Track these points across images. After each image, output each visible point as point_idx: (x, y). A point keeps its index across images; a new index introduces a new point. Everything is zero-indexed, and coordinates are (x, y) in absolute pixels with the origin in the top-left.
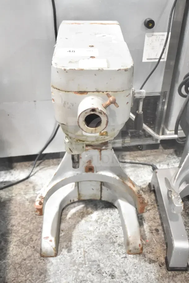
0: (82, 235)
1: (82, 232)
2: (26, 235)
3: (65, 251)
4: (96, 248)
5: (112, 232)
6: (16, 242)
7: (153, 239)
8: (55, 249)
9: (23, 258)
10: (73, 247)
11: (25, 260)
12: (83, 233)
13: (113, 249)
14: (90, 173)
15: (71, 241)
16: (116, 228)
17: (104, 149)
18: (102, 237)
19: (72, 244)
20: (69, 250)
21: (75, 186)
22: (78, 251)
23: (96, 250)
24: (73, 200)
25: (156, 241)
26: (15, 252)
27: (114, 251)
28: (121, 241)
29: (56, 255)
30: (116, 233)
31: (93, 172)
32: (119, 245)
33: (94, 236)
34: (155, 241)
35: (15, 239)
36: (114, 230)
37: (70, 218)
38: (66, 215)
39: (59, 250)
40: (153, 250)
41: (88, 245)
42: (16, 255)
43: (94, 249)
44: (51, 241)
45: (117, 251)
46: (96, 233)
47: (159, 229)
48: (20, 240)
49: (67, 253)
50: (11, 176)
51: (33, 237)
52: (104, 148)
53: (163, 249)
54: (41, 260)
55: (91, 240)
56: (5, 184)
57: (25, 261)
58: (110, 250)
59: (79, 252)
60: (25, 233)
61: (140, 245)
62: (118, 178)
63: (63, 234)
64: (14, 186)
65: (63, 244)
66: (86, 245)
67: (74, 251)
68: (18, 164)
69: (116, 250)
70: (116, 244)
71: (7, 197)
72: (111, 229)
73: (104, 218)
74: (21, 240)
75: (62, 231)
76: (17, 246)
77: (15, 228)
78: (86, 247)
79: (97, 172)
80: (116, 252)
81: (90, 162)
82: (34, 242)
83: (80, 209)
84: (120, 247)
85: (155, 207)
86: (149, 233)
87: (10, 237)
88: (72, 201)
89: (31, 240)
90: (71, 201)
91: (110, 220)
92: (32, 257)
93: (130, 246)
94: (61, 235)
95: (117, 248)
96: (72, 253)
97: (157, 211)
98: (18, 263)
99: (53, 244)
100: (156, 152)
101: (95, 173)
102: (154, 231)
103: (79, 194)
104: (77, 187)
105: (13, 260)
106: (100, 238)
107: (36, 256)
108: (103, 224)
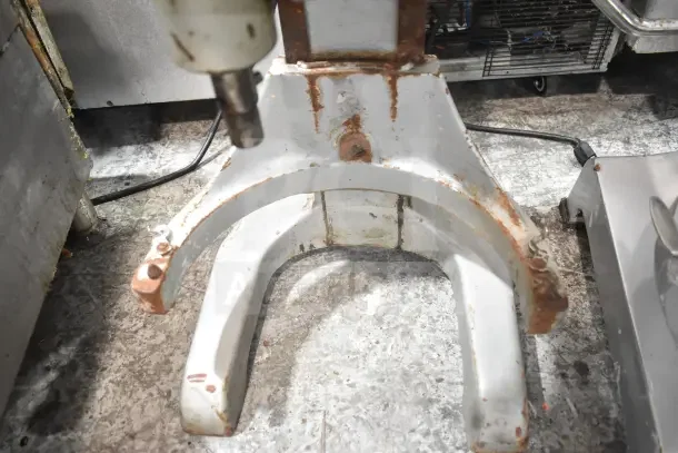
0: (328, 364)
1: (327, 355)
2: (153, 348)
3: (261, 419)
4: (364, 417)
5: (425, 361)
6: (118, 371)
7: (568, 400)
8: (224, 416)
9: (127, 429)
10: (290, 406)
11: (132, 437)
12: (329, 359)
13: (425, 426)
14: (359, 165)
15: (286, 383)
16: (440, 349)
17: (406, 74)
18: (391, 377)
19: (289, 394)
20: (277, 418)
21: (315, 204)
22: (304, 421)
23: (365, 423)
24: (312, 246)
25: (578, 411)
26: (108, 405)
27: (427, 434)
28: (455, 399)
29: (231, 431)
30: (439, 368)
31: (369, 161)
32: (446, 413)
33: (366, 372)
34: (573, 409)
35: (120, 362)
36: (435, 356)
37: (296, 302)
38: (287, 291)
40: (563, 442)
41: (342, 404)
42: (109, 419)
43: (357, 418)
44: (211, 389)
45: (437, 433)
46: (372, 362)
47: (590, 365)
48: (132, 364)
49: (267, 427)
50: (149, 160)
51: (171, 359)
52: (406, 68)
53: (601, 443)
54: (181, 442)
55: (352, 386)
56: (127, 184)
57: (131, 443)
58: (413, 431)
59: (309, 426)
60: (153, 342)
61: (518, 431)
62: (456, 186)
63: (266, 355)
64: (152, 191)
65: (259, 391)
66: (333, 402)
67: (292, 422)
68: (178, 126)
69: (432, 430)
70: (434, 409)
71: (124, 223)
72: (425, 350)
73: (405, 309)
74: (137, 367)
75: (266, 344)
76: (118, 384)
77: (125, 324)
78: (333, 411)
79: (381, 160)
80: (431, 439)
81: (354, 122)
82: (171, 375)
83: (332, 275)
84: (447, 422)
85: (579, 284)
86: (553, 377)
87: (107, 353)
88: (307, 249)
89: (167, 367)
90: (302, 247)
91: (423, 319)
92: (158, 431)
93: (483, 430)
94: (258, 359)
95: (438, 425)
96: (284, 428)
97: (584, 297)
98: (110, 447)
99: (218, 400)
100: (588, 100)
101: (375, 164)
102: (571, 372)
103: (329, 229)
104: (320, 206)
105: (99, 432)
106: (383, 380)
107: (170, 429)
108: (401, 330)
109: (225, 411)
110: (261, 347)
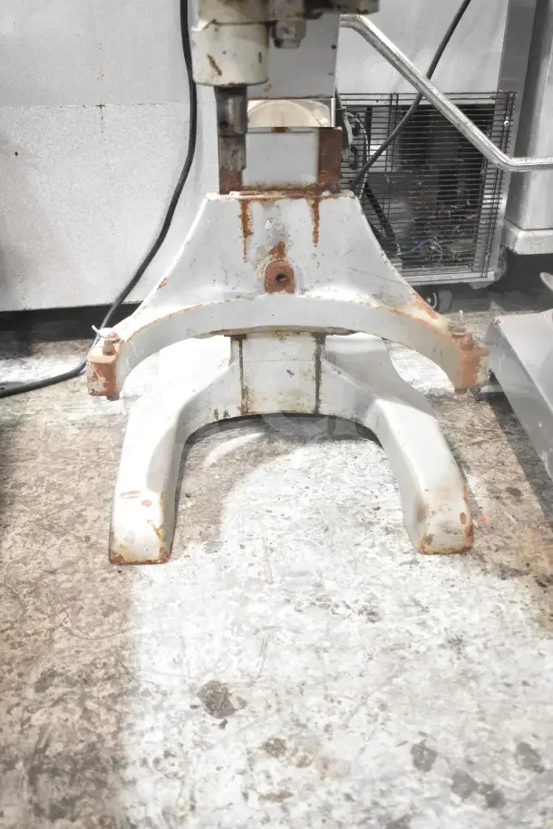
0: (259, 506)
1: (255, 500)
2: (62, 507)
3: (197, 550)
4: (306, 539)
5: (358, 497)
6: (25, 525)
7: (506, 513)
8: (161, 532)
9: (45, 567)
10: (224, 537)
11: (53, 572)
12: (259, 502)
13: (369, 541)
14: (281, 296)
15: (216, 521)
16: (375, 488)
17: (326, 198)
18: (327, 510)
19: (221, 529)
20: (211, 542)
21: (232, 360)
22: (242, 547)
23: (306, 543)
24: (226, 414)
25: (517, 520)
26: (18, 552)
27: (373, 546)
28: (395, 520)
29: (166, 556)
30: (375, 501)
31: (292, 291)
32: (388, 531)
33: (300, 508)
34: (513, 520)
35: (24, 519)
36: (368, 492)
37: (214, 465)
38: (203, 457)
39: (175, 544)
40: (508, 541)
41: (279, 533)
42: (24, 561)
43: (299, 541)
44: (147, 503)
45: (383, 544)
46: (305, 502)
47: (521, 489)
48: (39, 520)
49: (203, 553)
50: (23, 371)
51: (84, 513)
52: (326, 193)
53: (544, 539)
54: (110, 572)
55: (288, 518)
57: (52, 577)
58: (358, 545)
59: (248, 550)
60: (60, 502)
61: (463, 516)
62: (375, 304)
63: (189, 504)
64: (32, 393)
65: (188, 528)
66: (272, 531)
67: (230, 546)
68: (51, 345)
69: (377, 543)
70: (376, 529)
71: (7, 418)
72: (357, 489)
73: (330, 463)
74: (45, 522)
75: (188, 496)
76: (27, 535)
77: (24, 491)
78: (271, 538)
79: (303, 291)
80: (378, 549)
81: (279, 250)
82: (87, 526)
83: (249, 444)
84: (390, 536)
85: (498, 436)
86: (489, 499)
87: (8, 514)
88: (221, 417)
89: (80, 520)
90: (216, 413)
91: (351, 468)
92: (81, 564)
94: (182, 507)
95: (384, 539)
96: (222, 553)
97: (506, 445)
98: (29, 583)
99: (156, 515)
101: (297, 295)
102: (505, 495)
103: (245, 392)
104: (236, 363)
105: (11, 572)
106: (319, 513)
107: (95, 563)
108: (329, 477)
109: (162, 527)
110: (183, 498)
